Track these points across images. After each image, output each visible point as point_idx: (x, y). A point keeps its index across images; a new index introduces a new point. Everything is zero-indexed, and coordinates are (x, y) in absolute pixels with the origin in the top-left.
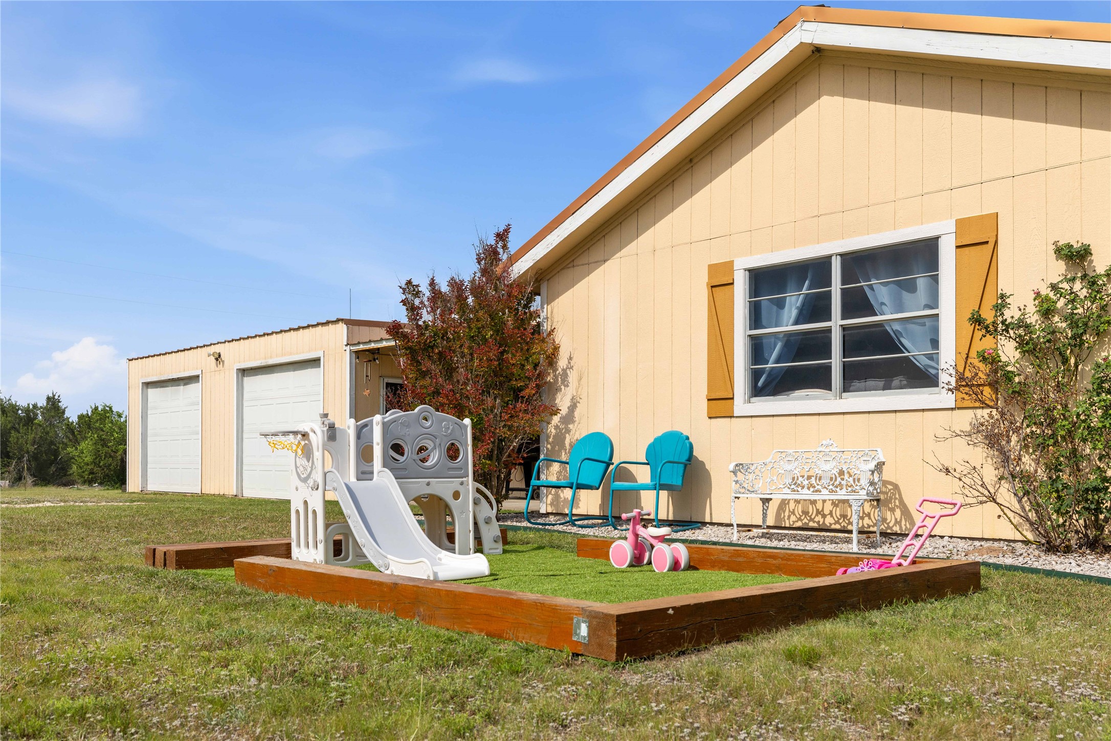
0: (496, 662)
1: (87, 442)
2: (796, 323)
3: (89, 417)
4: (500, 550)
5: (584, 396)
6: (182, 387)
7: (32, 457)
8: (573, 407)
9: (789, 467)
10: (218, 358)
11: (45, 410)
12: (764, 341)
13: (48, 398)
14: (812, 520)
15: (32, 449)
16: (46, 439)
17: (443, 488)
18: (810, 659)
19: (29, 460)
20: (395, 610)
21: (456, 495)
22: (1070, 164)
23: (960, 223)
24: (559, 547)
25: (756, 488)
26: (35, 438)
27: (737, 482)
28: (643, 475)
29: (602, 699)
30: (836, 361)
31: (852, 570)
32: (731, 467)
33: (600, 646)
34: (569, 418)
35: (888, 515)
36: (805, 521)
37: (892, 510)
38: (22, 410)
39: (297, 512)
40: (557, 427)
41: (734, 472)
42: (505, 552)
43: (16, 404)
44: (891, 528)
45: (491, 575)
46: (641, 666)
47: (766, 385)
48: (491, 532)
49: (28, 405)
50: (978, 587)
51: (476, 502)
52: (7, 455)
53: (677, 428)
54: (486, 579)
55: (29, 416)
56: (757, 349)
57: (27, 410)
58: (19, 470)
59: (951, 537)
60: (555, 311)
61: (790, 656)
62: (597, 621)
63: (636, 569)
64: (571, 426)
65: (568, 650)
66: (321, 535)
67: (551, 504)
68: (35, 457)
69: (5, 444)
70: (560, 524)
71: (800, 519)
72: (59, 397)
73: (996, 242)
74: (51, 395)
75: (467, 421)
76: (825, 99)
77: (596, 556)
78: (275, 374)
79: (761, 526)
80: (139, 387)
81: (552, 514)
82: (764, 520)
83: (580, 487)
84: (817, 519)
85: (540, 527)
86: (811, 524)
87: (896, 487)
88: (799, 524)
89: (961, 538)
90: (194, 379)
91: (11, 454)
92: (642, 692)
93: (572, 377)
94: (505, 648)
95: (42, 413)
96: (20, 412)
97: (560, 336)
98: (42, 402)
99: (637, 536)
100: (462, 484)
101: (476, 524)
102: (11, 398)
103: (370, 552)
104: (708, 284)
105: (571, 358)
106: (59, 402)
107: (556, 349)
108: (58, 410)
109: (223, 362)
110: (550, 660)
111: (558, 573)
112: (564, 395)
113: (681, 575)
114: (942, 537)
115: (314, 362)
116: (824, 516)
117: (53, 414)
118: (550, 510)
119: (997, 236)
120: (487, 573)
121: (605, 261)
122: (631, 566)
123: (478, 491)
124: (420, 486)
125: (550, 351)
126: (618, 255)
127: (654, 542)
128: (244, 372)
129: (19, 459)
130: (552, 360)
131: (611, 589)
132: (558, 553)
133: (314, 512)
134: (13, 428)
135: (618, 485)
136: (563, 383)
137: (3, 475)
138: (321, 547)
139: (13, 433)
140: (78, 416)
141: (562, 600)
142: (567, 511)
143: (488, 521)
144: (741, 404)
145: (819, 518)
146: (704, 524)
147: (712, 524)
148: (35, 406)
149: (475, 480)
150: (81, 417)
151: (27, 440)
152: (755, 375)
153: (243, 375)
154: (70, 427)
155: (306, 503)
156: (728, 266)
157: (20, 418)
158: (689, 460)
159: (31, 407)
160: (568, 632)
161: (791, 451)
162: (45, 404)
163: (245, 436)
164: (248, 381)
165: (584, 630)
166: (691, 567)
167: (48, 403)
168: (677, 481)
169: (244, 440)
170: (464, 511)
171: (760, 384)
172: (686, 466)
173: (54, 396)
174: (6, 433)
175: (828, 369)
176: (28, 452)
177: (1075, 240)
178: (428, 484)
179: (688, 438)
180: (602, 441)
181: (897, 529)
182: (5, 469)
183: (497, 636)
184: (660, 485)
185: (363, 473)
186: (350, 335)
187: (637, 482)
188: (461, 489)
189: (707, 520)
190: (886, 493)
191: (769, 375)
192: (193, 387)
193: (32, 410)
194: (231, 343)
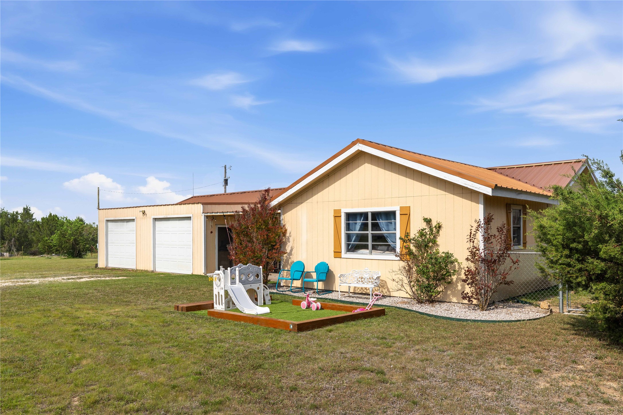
0: (276, 333)
1: (54, 235)
2: (359, 231)
3: (47, 219)
4: (270, 303)
5: (295, 247)
6: (125, 223)
7: (17, 239)
8: (291, 250)
9: (356, 275)
10: (144, 213)
11: (22, 215)
12: (351, 235)
13: (24, 209)
14: (364, 291)
15: (17, 235)
16: (24, 230)
17: (254, 286)
18: (330, 331)
19: (15, 241)
20: (253, 323)
21: (258, 288)
22: (426, 196)
23: (401, 207)
24: (287, 301)
25: (347, 281)
26: (18, 229)
27: (340, 280)
28: (314, 275)
29: (294, 337)
30: (370, 243)
31: (356, 311)
32: (339, 276)
33: (294, 329)
34: (290, 254)
35: (384, 290)
36: (362, 291)
37: (385, 289)
38: (10, 215)
39: (216, 295)
40: (286, 257)
41: (340, 277)
42: (272, 303)
43: (7, 211)
44: (384, 294)
45: (270, 312)
46: (301, 333)
47: (351, 248)
48: (268, 298)
49: (14, 212)
50: (384, 315)
51: (264, 290)
52: (3, 238)
53: (325, 261)
54: (269, 314)
55: (14, 218)
56: (349, 237)
57: (13, 215)
58: (10, 246)
59: (399, 297)
60: (285, 217)
61: (327, 330)
62: (294, 325)
63: (308, 309)
64: (291, 257)
65: (289, 330)
66: (223, 301)
67: (285, 283)
68: (18, 240)
69: (2, 233)
70: (288, 291)
71: (360, 291)
72: (30, 208)
73: (410, 214)
74: (25, 207)
75: (261, 267)
76: (366, 164)
77: (298, 305)
78: (170, 221)
79: (348, 292)
80: (104, 221)
81: (285, 286)
82: (349, 290)
83: (294, 279)
84: (365, 291)
85: (281, 292)
86: (364, 292)
87: (386, 282)
88: (360, 292)
89: (402, 297)
90: (133, 220)
91: (5, 238)
92: (300, 336)
93: (291, 239)
94: (277, 330)
95: (21, 217)
96: (9, 216)
97: (287, 226)
98: (21, 211)
99: (308, 300)
100: (260, 285)
101: (263, 296)
102: (4, 209)
103: (238, 306)
104: (334, 215)
105: (290, 233)
106: (30, 210)
107: (286, 230)
108: (29, 214)
109: (146, 214)
110: (285, 332)
111: (287, 311)
112: (289, 246)
113: (318, 311)
114: (397, 297)
115: (189, 218)
116: (367, 290)
117: (26, 217)
118: (284, 285)
119: (410, 213)
120: (269, 312)
121: (302, 203)
122: (307, 308)
123: (264, 286)
124: (249, 287)
125: (284, 231)
126: (306, 202)
127: (312, 302)
128: (156, 219)
129: (9, 240)
130: (284, 234)
131: (299, 316)
132: (287, 303)
133: (222, 295)
134: (6, 224)
135: (306, 280)
136: (288, 241)
137: (2, 249)
138: (224, 305)
139: (6, 227)
140: (42, 218)
141: (288, 321)
142: (290, 285)
143: (267, 295)
144: (343, 255)
145: (365, 290)
146: (333, 291)
147: (335, 291)
148: (17, 213)
149: (264, 283)
150: (43, 219)
151: (14, 231)
152: (348, 245)
153: (155, 221)
154: (37, 223)
155: (219, 293)
156: (340, 211)
157: (9, 219)
158: (328, 271)
159: (15, 213)
160: (289, 327)
161: (357, 270)
162: (22, 212)
163: (156, 246)
164: (158, 223)
165: (292, 327)
166: (322, 308)
167: (24, 211)
168: (324, 278)
169: (156, 247)
170: (260, 292)
171: (349, 248)
172: (327, 273)
173: (27, 207)
174: (3, 226)
175: (368, 245)
176: (14, 237)
177: (427, 216)
178: (251, 286)
179: (327, 264)
180: (301, 264)
181: (386, 294)
182: (3, 246)
183: (275, 328)
184: (318, 280)
185: (232, 282)
186: (204, 209)
187: (313, 278)
188: (260, 287)
189: (334, 290)
190: (383, 284)
191: (352, 245)
192: (130, 224)
193: (15, 215)
194: (150, 207)
